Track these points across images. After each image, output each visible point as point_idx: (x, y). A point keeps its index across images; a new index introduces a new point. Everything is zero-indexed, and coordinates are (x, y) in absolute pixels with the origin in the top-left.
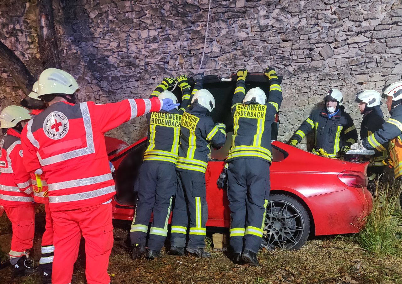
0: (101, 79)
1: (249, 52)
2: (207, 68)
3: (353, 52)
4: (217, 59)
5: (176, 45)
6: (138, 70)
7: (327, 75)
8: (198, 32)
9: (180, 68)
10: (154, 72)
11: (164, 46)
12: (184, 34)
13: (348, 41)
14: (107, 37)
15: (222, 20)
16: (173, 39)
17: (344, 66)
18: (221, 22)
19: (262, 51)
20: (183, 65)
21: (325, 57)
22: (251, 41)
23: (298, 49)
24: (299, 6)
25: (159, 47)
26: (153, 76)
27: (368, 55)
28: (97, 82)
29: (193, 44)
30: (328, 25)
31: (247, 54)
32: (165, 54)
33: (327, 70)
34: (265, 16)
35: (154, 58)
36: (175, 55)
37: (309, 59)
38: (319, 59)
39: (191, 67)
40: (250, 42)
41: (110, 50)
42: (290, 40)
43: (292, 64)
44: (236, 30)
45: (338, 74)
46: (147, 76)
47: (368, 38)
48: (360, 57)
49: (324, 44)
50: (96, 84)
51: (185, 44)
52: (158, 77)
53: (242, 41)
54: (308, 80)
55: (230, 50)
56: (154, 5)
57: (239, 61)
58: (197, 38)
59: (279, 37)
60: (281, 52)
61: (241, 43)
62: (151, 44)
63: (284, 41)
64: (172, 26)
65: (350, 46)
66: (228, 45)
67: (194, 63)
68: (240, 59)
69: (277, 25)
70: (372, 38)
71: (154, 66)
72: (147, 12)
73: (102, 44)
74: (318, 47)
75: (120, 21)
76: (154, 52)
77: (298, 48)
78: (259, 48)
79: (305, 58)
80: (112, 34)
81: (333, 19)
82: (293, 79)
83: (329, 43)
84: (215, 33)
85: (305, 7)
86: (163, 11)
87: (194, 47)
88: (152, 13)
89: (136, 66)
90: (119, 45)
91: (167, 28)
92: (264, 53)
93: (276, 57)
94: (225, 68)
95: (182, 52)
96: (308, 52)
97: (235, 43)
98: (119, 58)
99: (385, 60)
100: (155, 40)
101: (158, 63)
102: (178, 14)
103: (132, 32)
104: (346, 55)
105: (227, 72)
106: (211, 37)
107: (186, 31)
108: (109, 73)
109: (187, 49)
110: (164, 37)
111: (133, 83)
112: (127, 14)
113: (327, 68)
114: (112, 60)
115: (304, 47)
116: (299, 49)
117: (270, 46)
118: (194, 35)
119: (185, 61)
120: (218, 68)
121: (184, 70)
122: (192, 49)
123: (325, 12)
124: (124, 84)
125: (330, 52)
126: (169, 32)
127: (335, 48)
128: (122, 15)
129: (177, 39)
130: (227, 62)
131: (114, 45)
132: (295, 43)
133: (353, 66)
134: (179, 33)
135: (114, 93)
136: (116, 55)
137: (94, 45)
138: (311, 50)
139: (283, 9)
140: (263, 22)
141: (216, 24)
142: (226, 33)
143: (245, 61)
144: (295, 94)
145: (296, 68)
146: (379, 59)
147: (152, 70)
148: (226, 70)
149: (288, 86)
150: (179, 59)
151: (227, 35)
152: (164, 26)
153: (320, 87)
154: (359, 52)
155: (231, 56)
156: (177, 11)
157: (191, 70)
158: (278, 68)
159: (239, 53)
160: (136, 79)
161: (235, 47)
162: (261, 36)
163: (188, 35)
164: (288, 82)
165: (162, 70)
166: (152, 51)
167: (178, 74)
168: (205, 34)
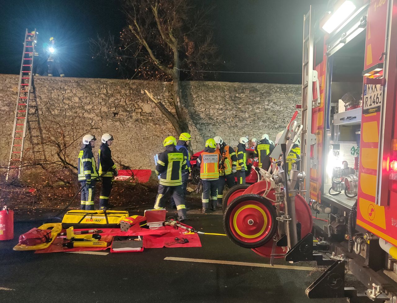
0: (196, 124)
2: (243, 123)
4: (247, 120)
5: (230, 113)
6: (213, 121)
8: (240, 108)
10: (221, 123)
11: (225, 112)
12: (234, 108)
13: (298, 118)
14: (200, 106)
15: (250, 105)
16: (229, 110)
18: (250, 106)
19: (265, 118)
20: (233, 121)
24: (280, 102)
25: (223, 112)
28: (194, 124)
29: (237, 113)
30: (291, 111)
31: (260, 119)
32: (226, 116)
34: (267, 105)
35: (221, 117)
36: (230, 116)
37: (283, 123)
40: (261, 114)
41: (201, 112)
42: (276, 115)
43: (277, 124)
44: (255, 109)
46: (217, 124)
50: (194, 126)
51: (234, 112)
53: (258, 113)
55: (253, 117)
56: (222, 95)
57: (256, 121)
58: (239, 111)
59: (272, 113)
60: (273, 119)
62: (220, 111)
63: (274, 115)
64: (229, 105)
66: (252, 115)
67: (238, 121)
69: (272, 109)
71: (220, 120)
72: (219, 98)
73: (198, 109)
75: (207, 100)
80: (202, 105)
81: (293, 109)
84: (247, 109)
85: (282, 103)
86: (225, 98)
88: (221, 98)
89: (213, 119)
90: (206, 110)
93: (271, 121)
95: (233, 116)
96: (283, 120)
98: (205, 115)
100: (222, 109)
101: (222, 119)
102: (232, 100)
103: (212, 105)
106: (245, 110)
108: (200, 121)
109: (235, 114)
110: (225, 109)
111: (211, 126)
112: (210, 97)
114: (202, 116)
116: (280, 119)
117: (268, 117)
118: (238, 109)
119: (234, 119)
120: (247, 123)
121: (233, 123)
122: (237, 115)
123: (290, 106)
124: (207, 127)
126: (228, 107)
128: (208, 98)
129: (231, 110)
130: (251, 121)
131: (203, 109)
134: (232, 108)
135: (202, 130)
136: (204, 114)
137: (194, 109)
139: (274, 103)
140: (266, 107)
141: (248, 106)
142: (251, 110)
143: (258, 122)
145: (278, 126)
150: (231, 118)
152: (226, 104)
155: (253, 119)
156: (232, 99)
157: (236, 123)
158: (271, 125)
159: (256, 118)
160: (213, 125)
161: (255, 116)
163: (236, 109)
164: (275, 131)
165: (224, 122)
166: (220, 114)
167: (231, 124)
168: (243, 109)
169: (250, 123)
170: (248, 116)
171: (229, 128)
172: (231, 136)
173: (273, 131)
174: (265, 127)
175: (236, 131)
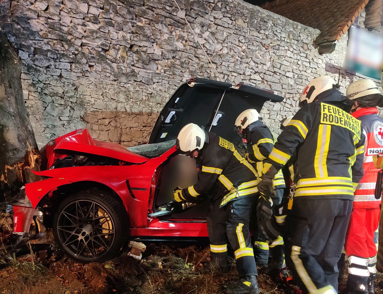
0: (20, 47)
2: (149, 69)
4: (157, 62)
5: (119, 35)
6: (72, 50)
8: (141, 28)
9: (122, 61)
10: (93, 58)
11: (107, 31)
12: (128, 25)
13: (251, 77)
15: (165, 25)
16: (116, 26)
19: (196, 66)
20: (125, 60)
24: (222, 35)
25: (101, 30)
26: (90, 62)
29: (135, 39)
31: (184, 65)
32: (107, 41)
34: (199, 34)
35: (94, 41)
36: (117, 45)
39: (133, 63)
40: (186, 55)
41: (35, 12)
44: (175, 39)
46: (84, 61)
49: (237, 75)
51: (128, 36)
52: (97, 64)
53: (180, 51)
55: (170, 57)
58: (140, 34)
60: (209, 72)
62: (90, 24)
64: (116, 11)
66: (168, 51)
67: (136, 60)
68: (177, 68)
69: (207, 46)
70: (263, 79)
71: (92, 51)
74: (232, 76)
76: (94, 34)
77: (221, 72)
78: (193, 62)
84: (157, 35)
87: (137, 43)
89: (70, 44)
90: (47, 9)
91: (111, 11)
92: (198, 69)
95: (124, 44)
97: (174, 52)
98: (46, 26)
100: (95, 20)
101: (96, 49)
106: (153, 37)
107: (131, 22)
109: (129, 42)
110: (106, 20)
111: (65, 64)
115: (224, 72)
117: (202, 63)
119: (127, 55)
120: (158, 72)
123: (238, 48)
126: (112, 16)
129: (120, 28)
130: (167, 68)
132: (219, 67)
134: (123, 22)
140: (197, 39)
141: (159, 26)
142: (167, 38)
143: (182, 72)
148: (166, 76)
150: (120, 52)
151: (168, 41)
152: (108, 7)
155: (169, 63)
157: (133, 67)
159: (178, 62)
161: (174, 55)
162: (196, 52)
163: (132, 27)
165: (102, 58)
167: (119, 68)
168: (148, 32)
169: (165, 71)
170: (160, 53)
172: (121, 100)
175: (131, 89)
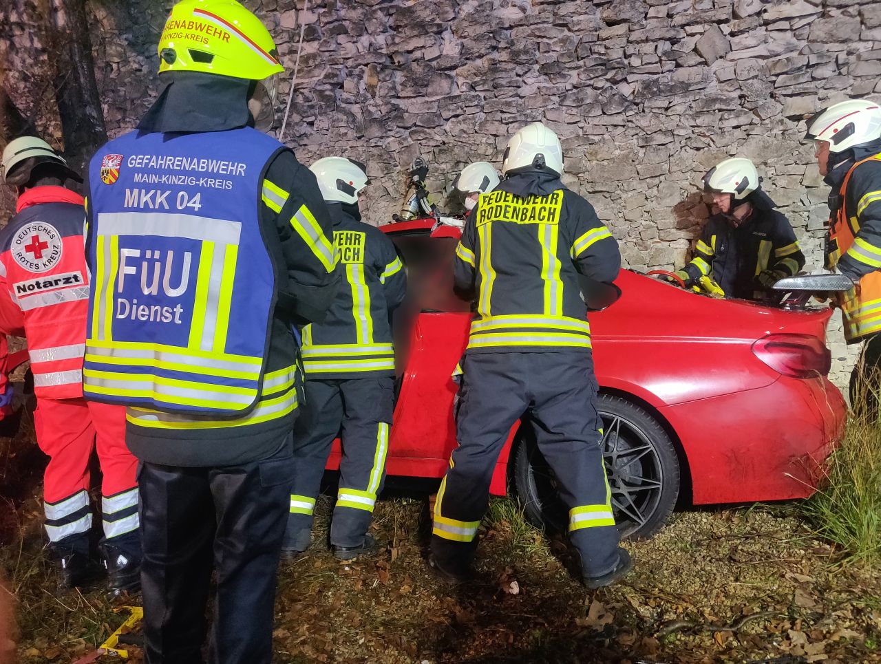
1: (526, 52)
2: (431, 95)
3: (778, 41)
5: (359, 45)
7: (715, 100)
8: (410, 11)
9: (369, 96)
11: (333, 47)
12: (376, 16)
16: (353, 29)
17: (756, 77)
19: (558, 49)
20: (377, 91)
21: (709, 56)
22: (532, 27)
23: (643, 41)
25: (321, 49)
26: (308, 117)
27: (816, 47)
29: (397, 40)
31: (523, 57)
32: (336, 67)
33: (713, 88)
35: (311, 75)
36: (357, 66)
38: (693, 63)
39: (393, 93)
40: (528, 30)
42: (624, 21)
43: (630, 78)
44: (497, 3)
45: (741, 97)
47: (816, 5)
48: (795, 54)
49: (707, 27)
51: (381, 40)
52: (319, 118)
53: (511, 27)
54: (669, 113)
55: (483, 51)
57: (503, 75)
58: (406, 26)
59: (598, 15)
60: (602, 50)
61: (508, 32)
62: (303, 45)
63: (610, 23)
64: (349, 1)
65: (770, 27)
66: (477, 39)
67: (402, 84)
68: (506, 70)
70: (824, 5)
71: (310, 95)
74: (693, 35)
76: (311, 63)
77: (644, 38)
78: (551, 42)
79: (660, 61)
82: (631, 113)
83: (720, 22)
84: (447, 12)
87: (400, 47)
91: (339, 4)
92: (562, 55)
93: (590, 63)
94: (473, 93)
95: (373, 60)
97: (494, 34)
99: (859, 57)
101: (319, 88)
104: (762, 50)
105: (476, 103)
106: (438, 21)
107: (380, 9)
109: (384, 51)
110: (331, 26)
113: (715, 83)
115: (657, 35)
116: (647, 40)
117: (575, 38)
118: (400, 18)
119: (380, 80)
121: (379, 101)
122: (396, 52)
125: (721, 45)
127: (732, 34)
129: (361, 30)
130: (477, 79)
132: (635, 27)
133: (777, 75)
134: (365, 15)
138: (674, 41)
142: (472, 11)
143: (518, 75)
144: (637, 149)
145: (639, 87)
146: (842, 57)
147: (307, 104)
148: (473, 96)
149: (621, 129)
150: (366, 76)
151: (476, 16)
153: (697, 130)
154: (794, 40)
155: (486, 65)
157: (393, 101)
158: (596, 88)
159: (504, 56)
161: (494, 43)
162: (555, 14)
163: (385, 19)
164: (618, 120)
166: (306, 59)
167: (366, 112)
168: (425, 15)
169: (472, 87)
170: (457, 50)
171: (358, 129)
173: (606, 120)
174: (556, 99)
